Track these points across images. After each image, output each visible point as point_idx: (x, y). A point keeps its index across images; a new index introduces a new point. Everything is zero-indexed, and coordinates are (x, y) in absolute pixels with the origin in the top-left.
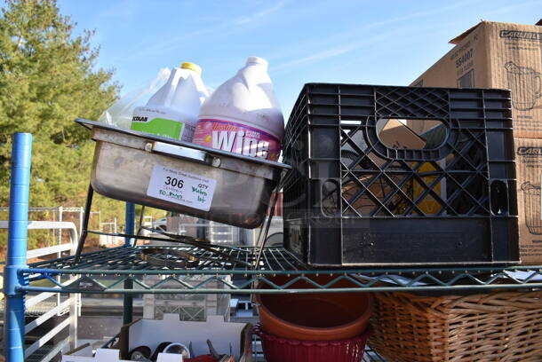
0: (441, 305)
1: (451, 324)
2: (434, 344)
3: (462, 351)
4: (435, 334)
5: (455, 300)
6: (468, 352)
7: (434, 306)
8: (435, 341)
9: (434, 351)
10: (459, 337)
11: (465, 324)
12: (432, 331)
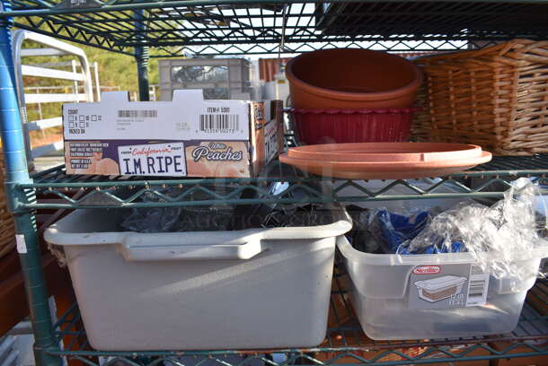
0: (512, 50)
1: (521, 77)
2: (498, 101)
3: (531, 111)
4: (501, 88)
5: (527, 45)
6: (538, 113)
7: (503, 52)
8: (500, 97)
9: (497, 110)
10: (529, 93)
11: (537, 77)
12: (498, 84)
